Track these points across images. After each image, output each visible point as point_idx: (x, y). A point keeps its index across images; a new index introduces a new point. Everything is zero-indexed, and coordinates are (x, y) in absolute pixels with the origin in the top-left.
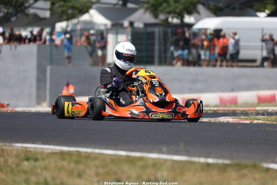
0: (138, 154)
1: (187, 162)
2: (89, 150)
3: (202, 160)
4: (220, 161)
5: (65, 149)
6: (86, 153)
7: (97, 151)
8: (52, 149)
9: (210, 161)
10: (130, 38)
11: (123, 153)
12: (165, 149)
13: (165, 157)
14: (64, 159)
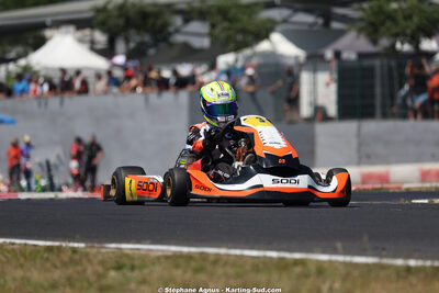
0: (297, 256)
1: (374, 265)
2: (223, 251)
3: (399, 262)
5: (185, 249)
6: (217, 255)
7: (237, 252)
8: (162, 251)
9: (412, 263)
11: (274, 254)
12: (339, 245)
13: (340, 258)
14: (177, 266)
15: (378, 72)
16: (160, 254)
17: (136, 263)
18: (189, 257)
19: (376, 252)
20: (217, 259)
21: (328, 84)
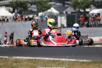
0: (57, 59)
1: (75, 61)
2: (40, 58)
3: (81, 60)
4: (88, 61)
5: (31, 58)
7: (43, 58)
9: (84, 61)
10: (66, 18)
11: (52, 59)
12: (67, 57)
13: (67, 60)
14: (30, 62)
15: (76, 16)
16: (25, 59)
17: (20, 61)
18: (32, 60)
19: (76, 58)
20: (39, 60)
21: (64, 19)
